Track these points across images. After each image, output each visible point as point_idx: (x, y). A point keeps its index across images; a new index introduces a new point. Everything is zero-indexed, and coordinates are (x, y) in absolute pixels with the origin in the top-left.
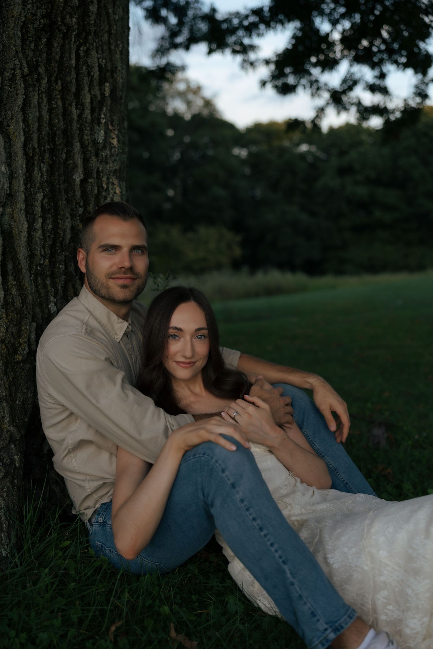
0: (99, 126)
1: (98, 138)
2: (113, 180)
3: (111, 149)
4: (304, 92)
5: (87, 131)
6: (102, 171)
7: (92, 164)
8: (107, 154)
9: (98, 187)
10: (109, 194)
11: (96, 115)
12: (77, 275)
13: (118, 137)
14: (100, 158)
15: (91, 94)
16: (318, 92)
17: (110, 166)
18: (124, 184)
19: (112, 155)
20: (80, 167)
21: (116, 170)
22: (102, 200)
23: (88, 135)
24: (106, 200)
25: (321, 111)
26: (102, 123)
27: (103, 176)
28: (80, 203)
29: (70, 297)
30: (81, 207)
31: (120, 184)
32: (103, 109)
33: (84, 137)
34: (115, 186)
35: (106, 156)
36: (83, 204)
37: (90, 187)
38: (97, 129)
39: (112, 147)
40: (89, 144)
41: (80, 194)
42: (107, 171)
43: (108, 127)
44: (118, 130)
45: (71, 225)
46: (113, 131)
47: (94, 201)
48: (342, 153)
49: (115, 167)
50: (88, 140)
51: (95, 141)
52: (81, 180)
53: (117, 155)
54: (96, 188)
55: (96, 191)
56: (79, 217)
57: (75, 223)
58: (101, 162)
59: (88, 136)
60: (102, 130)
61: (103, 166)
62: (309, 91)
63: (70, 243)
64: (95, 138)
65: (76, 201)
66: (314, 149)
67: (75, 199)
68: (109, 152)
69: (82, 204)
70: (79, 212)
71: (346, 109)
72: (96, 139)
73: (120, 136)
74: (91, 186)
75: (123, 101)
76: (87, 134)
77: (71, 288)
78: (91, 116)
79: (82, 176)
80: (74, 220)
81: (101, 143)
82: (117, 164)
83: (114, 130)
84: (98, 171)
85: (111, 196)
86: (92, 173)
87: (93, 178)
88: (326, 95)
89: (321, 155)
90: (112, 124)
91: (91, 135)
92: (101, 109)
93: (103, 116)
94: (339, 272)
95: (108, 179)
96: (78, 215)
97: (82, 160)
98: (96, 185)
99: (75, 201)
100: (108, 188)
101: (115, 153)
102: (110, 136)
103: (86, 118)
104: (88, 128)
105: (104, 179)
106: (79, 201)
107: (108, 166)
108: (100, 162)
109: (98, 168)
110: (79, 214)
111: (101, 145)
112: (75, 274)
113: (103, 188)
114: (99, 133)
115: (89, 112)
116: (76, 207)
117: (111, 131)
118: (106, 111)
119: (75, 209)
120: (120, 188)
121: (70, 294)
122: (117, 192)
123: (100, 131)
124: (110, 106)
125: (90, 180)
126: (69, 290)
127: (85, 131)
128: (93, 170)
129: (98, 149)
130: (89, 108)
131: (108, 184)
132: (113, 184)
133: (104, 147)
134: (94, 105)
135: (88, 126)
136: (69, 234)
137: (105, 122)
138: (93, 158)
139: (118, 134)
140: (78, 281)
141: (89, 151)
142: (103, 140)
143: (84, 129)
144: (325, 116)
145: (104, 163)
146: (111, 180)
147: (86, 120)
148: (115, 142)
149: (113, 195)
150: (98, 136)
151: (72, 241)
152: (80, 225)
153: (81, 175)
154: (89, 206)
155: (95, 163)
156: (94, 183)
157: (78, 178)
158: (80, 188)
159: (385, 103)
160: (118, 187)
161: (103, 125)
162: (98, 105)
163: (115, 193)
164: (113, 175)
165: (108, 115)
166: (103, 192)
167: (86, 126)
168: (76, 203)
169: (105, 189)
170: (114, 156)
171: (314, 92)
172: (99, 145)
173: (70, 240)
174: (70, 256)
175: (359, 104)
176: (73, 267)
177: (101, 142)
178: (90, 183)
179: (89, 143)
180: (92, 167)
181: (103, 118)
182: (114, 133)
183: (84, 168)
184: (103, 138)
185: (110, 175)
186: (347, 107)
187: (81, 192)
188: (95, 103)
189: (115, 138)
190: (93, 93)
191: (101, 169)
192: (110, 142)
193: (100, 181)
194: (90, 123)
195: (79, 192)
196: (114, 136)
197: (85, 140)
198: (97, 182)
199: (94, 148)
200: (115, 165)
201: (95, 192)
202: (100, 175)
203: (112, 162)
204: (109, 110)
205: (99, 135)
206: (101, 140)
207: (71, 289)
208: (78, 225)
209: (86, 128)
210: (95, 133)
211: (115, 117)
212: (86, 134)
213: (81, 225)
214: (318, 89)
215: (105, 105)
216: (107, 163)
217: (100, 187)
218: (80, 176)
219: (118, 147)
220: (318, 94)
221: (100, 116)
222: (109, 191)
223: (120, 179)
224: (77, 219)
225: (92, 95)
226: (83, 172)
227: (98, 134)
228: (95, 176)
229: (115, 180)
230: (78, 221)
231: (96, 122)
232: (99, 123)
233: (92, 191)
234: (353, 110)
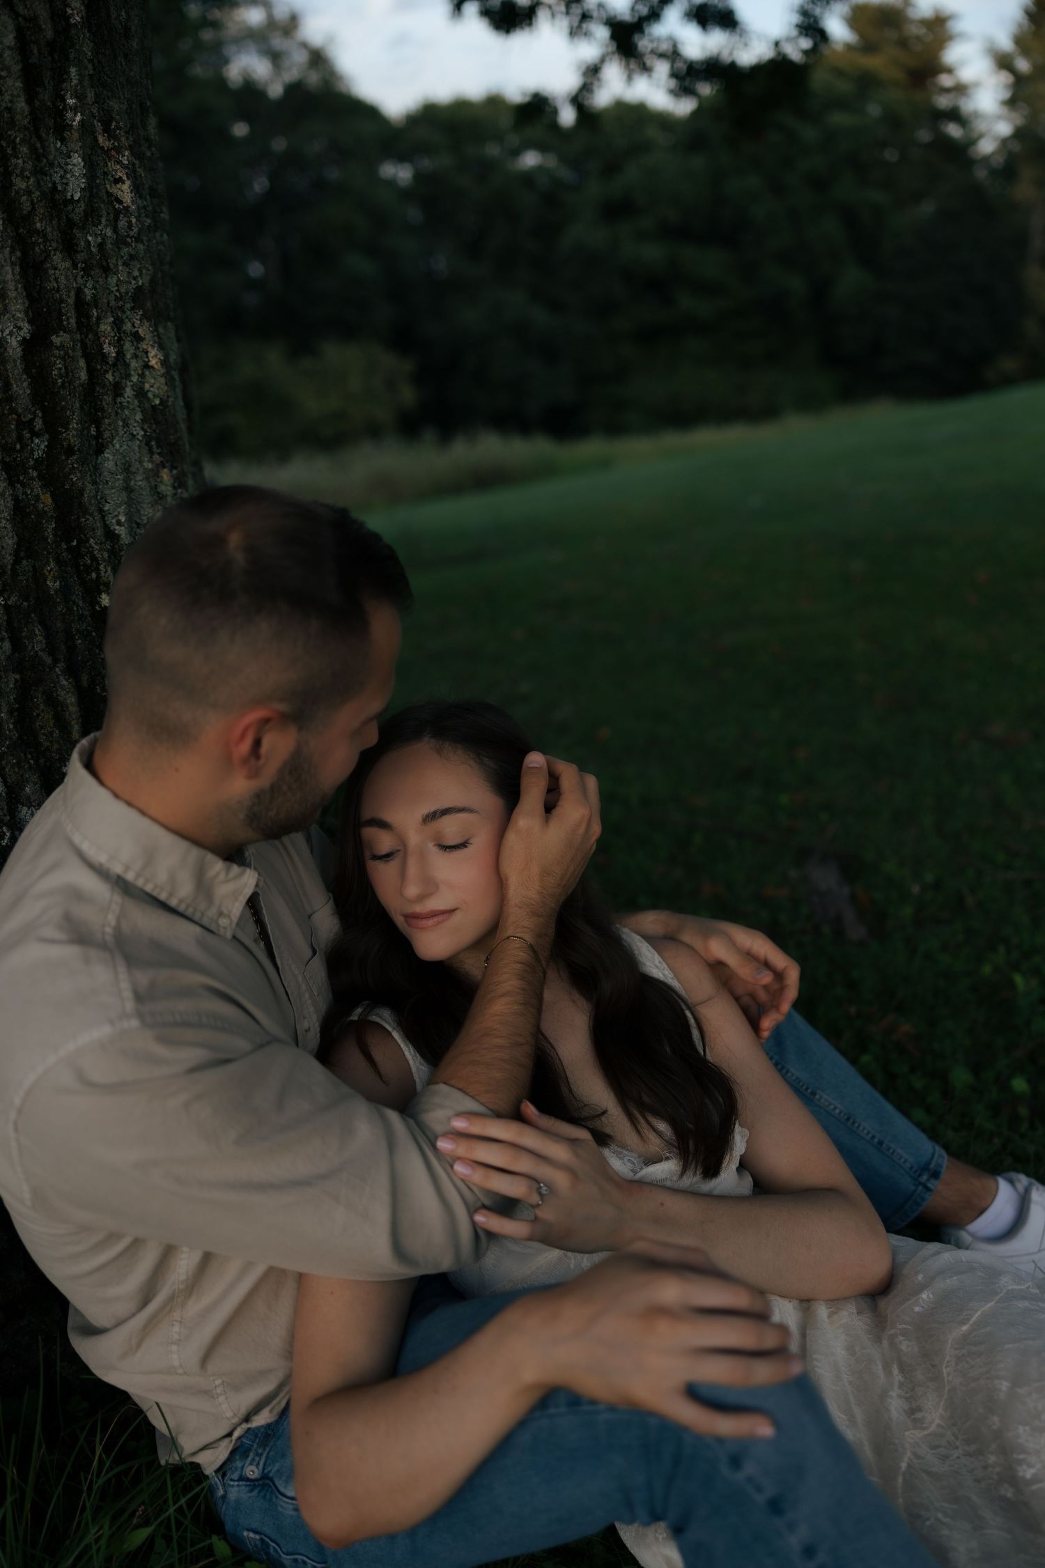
0: (63, 140)
1: (67, 184)
2: (133, 326)
3: (116, 219)
4: (553, 25)
5: (20, 161)
6: (95, 302)
7: (56, 279)
8: (104, 237)
9: (87, 356)
10: (128, 376)
11: (46, 96)
12: (56, 661)
13: (132, 174)
14: (80, 257)
15: (17, 15)
16: (584, 26)
17: (119, 280)
18: (169, 331)
19: (120, 241)
20: (12, 294)
21: (139, 289)
22: (108, 398)
23: (27, 173)
24: (121, 395)
25: (592, 72)
26: (71, 126)
27: (99, 318)
28: (32, 421)
29: (44, 734)
30: (38, 435)
31: (158, 335)
32: (68, 73)
33: (11, 184)
34: (143, 345)
35: (101, 246)
36: (45, 422)
37: (59, 364)
38: (57, 149)
39: (117, 213)
40: (33, 208)
41: (28, 392)
42: (112, 298)
43: (96, 139)
44: (131, 148)
45: (10, 504)
46: (113, 153)
47: (82, 408)
48: (611, 169)
49: (135, 278)
50: (29, 192)
51: (57, 197)
52: (24, 342)
53: (138, 239)
54: (82, 363)
55: (83, 375)
56: (35, 468)
57: (25, 493)
58: (87, 270)
59: (28, 178)
60: (77, 152)
61: (98, 282)
62: (563, 23)
63: (17, 561)
64: (54, 183)
65: (19, 415)
66: (551, 162)
67: (12, 410)
68: (109, 232)
69: (39, 424)
70: (32, 451)
71: (646, 69)
72: (60, 188)
73: (140, 171)
74: (63, 358)
75: (135, 44)
76: (23, 170)
77: (42, 707)
78: (30, 101)
79: (26, 327)
80: (19, 481)
81: (78, 201)
82: (140, 270)
83: (118, 150)
84: (81, 306)
85: (135, 379)
86: (60, 314)
87: (65, 332)
88: (602, 33)
89: (565, 174)
90: (106, 130)
91: (39, 172)
92: (60, 76)
93: (71, 101)
94: (615, 429)
95: (118, 323)
96: (32, 462)
97: (17, 269)
98: (79, 353)
99: (14, 416)
100: (120, 353)
101: (132, 233)
102: (105, 174)
103: (9, 109)
104: (24, 149)
105: (106, 327)
106: (30, 416)
107: (113, 280)
108: (83, 269)
109: (79, 292)
110: (36, 460)
111: (80, 209)
112: (49, 660)
113: (104, 357)
114: (67, 164)
115: (18, 84)
116: (20, 438)
117: (106, 152)
118: (81, 82)
119: (18, 447)
120: (161, 347)
121: (42, 727)
122: (153, 362)
123: (70, 157)
124: (91, 61)
125: (56, 340)
126: (38, 715)
127: (13, 161)
128: (62, 301)
129: (71, 224)
130: (16, 68)
131: (120, 339)
132: (137, 338)
133: (92, 215)
134: (34, 60)
135: (23, 141)
136: (10, 534)
137: (82, 122)
138: (57, 258)
139: (134, 164)
140: (61, 678)
141: (37, 232)
142: (83, 190)
143: (9, 151)
144: (600, 86)
145: (96, 272)
146: (128, 327)
147: (12, 118)
148: (125, 192)
149: (142, 376)
150: (62, 177)
151: (22, 554)
152: (42, 497)
153: (20, 324)
154: (67, 429)
155: (66, 276)
156: (73, 349)
157: (11, 334)
158: (27, 371)
159: (731, 54)
160: (153, 347)
161: (76, 135)
162: (50, 58)
163: (147, 366)
164: (133, 309)
165: (90, 96)
166: (107, 372)
167: (14, 142)
168: (20, 424)
169: (111, 361)
170: (127, 244)
171: (576, 24)
172: (70, 208)
173: (16, 554)
174: (25, 604)
175: (673, 54)
176: (39, 638)
177: (77, 197)
178: (57, 348)
179: (32, 203)
180: (58, 290)
181: (75, 109)
182: (119, 162)
183: (29, 296)
184: (83, 182)
185: (121, 309)
186: (648, 62)
187: (30, 384)
188: (35, 51)
189: (125, 178)
190: (21, 10)
191: (88, 293)
192: (109, 195)
193: (90, 336)
194: (26, 128)
195: (25, 384)
196: (121, 174)
197: (17, 193)
198: (82, 341)
199: (54, 222)
200: (136, 273)
201: (79, 378)
202: (89, 317)
203: (125, 264)
204: (91, 76)
205: (66, 172)
206: (75, 187)
207: (43, 711)
208: (37, 498)
209: (14, 149)
210: (51, 165)
211: (115, 105)
212: (18, 171)
213: (48, 495)
214: (585, 17)
215: (72, 56)
216: (107, 270)
217: (94, 356)
218: (20, 328)
219: (138, 207)
220: (584, 31)
221: (63, 100)
222: (127, 365)
223: (154, 317)
224: (32, 479)
225: (20, 19)
226: (27, 314)
227: (61, 167)
228: (73, 321)
229: (141, 325)
230: (37, 484)
231: (51, 123)
232: (61, 129)
233: (67, 376)
234: (662, 69)
